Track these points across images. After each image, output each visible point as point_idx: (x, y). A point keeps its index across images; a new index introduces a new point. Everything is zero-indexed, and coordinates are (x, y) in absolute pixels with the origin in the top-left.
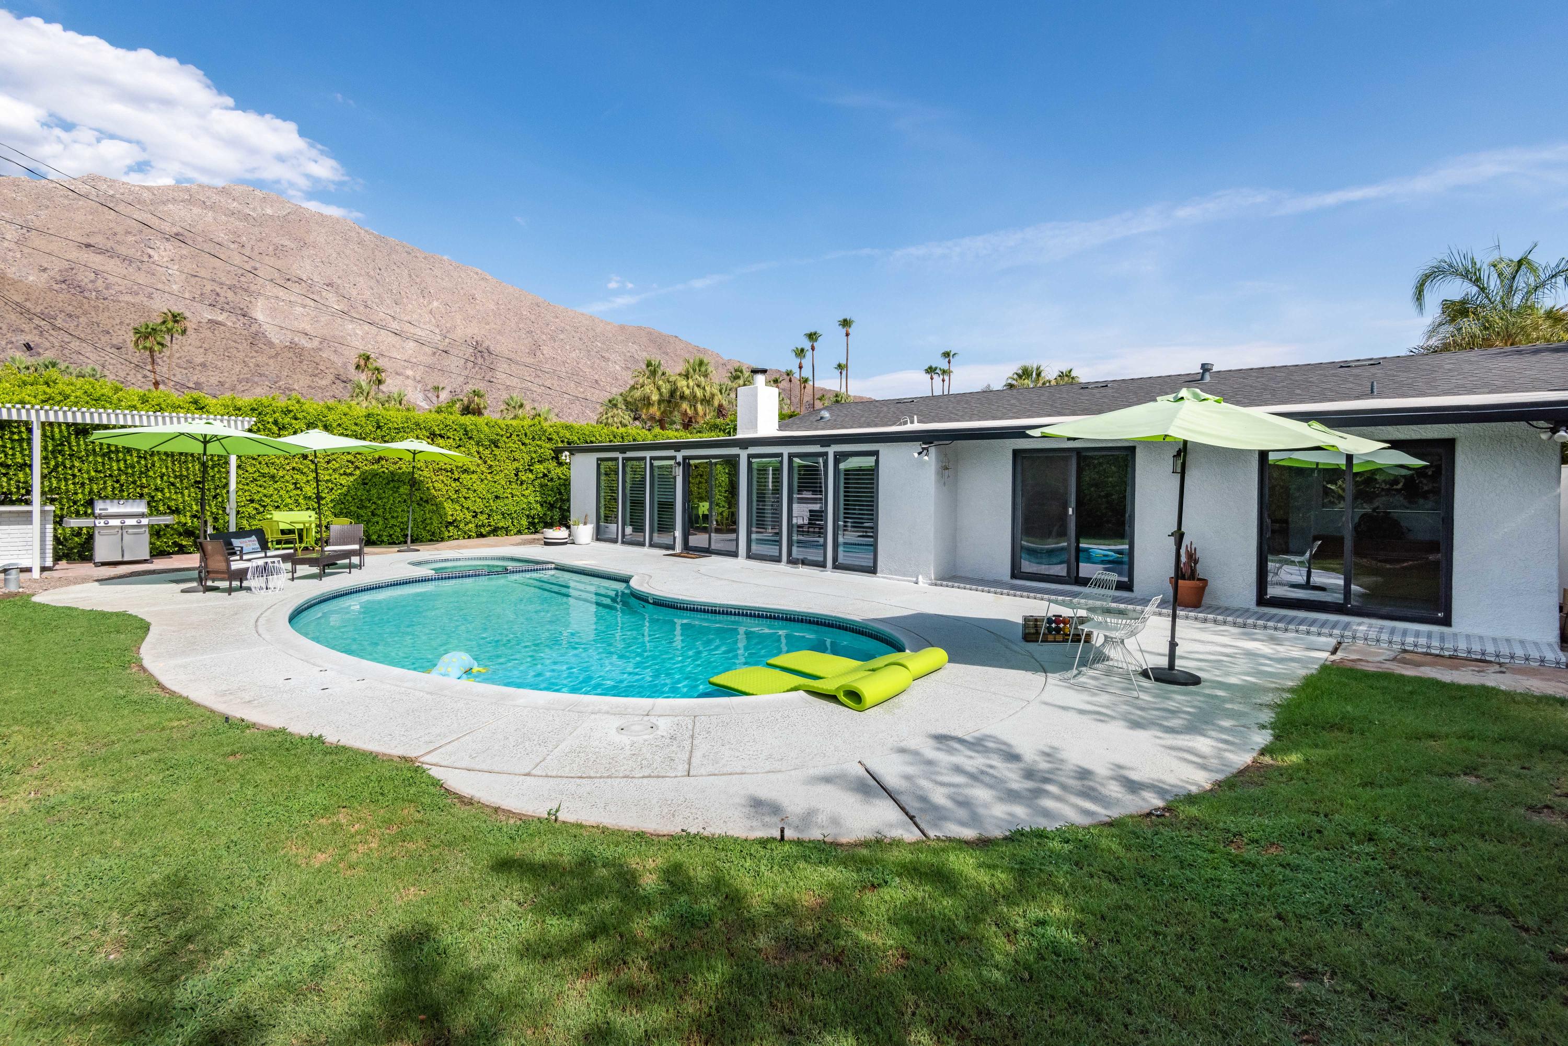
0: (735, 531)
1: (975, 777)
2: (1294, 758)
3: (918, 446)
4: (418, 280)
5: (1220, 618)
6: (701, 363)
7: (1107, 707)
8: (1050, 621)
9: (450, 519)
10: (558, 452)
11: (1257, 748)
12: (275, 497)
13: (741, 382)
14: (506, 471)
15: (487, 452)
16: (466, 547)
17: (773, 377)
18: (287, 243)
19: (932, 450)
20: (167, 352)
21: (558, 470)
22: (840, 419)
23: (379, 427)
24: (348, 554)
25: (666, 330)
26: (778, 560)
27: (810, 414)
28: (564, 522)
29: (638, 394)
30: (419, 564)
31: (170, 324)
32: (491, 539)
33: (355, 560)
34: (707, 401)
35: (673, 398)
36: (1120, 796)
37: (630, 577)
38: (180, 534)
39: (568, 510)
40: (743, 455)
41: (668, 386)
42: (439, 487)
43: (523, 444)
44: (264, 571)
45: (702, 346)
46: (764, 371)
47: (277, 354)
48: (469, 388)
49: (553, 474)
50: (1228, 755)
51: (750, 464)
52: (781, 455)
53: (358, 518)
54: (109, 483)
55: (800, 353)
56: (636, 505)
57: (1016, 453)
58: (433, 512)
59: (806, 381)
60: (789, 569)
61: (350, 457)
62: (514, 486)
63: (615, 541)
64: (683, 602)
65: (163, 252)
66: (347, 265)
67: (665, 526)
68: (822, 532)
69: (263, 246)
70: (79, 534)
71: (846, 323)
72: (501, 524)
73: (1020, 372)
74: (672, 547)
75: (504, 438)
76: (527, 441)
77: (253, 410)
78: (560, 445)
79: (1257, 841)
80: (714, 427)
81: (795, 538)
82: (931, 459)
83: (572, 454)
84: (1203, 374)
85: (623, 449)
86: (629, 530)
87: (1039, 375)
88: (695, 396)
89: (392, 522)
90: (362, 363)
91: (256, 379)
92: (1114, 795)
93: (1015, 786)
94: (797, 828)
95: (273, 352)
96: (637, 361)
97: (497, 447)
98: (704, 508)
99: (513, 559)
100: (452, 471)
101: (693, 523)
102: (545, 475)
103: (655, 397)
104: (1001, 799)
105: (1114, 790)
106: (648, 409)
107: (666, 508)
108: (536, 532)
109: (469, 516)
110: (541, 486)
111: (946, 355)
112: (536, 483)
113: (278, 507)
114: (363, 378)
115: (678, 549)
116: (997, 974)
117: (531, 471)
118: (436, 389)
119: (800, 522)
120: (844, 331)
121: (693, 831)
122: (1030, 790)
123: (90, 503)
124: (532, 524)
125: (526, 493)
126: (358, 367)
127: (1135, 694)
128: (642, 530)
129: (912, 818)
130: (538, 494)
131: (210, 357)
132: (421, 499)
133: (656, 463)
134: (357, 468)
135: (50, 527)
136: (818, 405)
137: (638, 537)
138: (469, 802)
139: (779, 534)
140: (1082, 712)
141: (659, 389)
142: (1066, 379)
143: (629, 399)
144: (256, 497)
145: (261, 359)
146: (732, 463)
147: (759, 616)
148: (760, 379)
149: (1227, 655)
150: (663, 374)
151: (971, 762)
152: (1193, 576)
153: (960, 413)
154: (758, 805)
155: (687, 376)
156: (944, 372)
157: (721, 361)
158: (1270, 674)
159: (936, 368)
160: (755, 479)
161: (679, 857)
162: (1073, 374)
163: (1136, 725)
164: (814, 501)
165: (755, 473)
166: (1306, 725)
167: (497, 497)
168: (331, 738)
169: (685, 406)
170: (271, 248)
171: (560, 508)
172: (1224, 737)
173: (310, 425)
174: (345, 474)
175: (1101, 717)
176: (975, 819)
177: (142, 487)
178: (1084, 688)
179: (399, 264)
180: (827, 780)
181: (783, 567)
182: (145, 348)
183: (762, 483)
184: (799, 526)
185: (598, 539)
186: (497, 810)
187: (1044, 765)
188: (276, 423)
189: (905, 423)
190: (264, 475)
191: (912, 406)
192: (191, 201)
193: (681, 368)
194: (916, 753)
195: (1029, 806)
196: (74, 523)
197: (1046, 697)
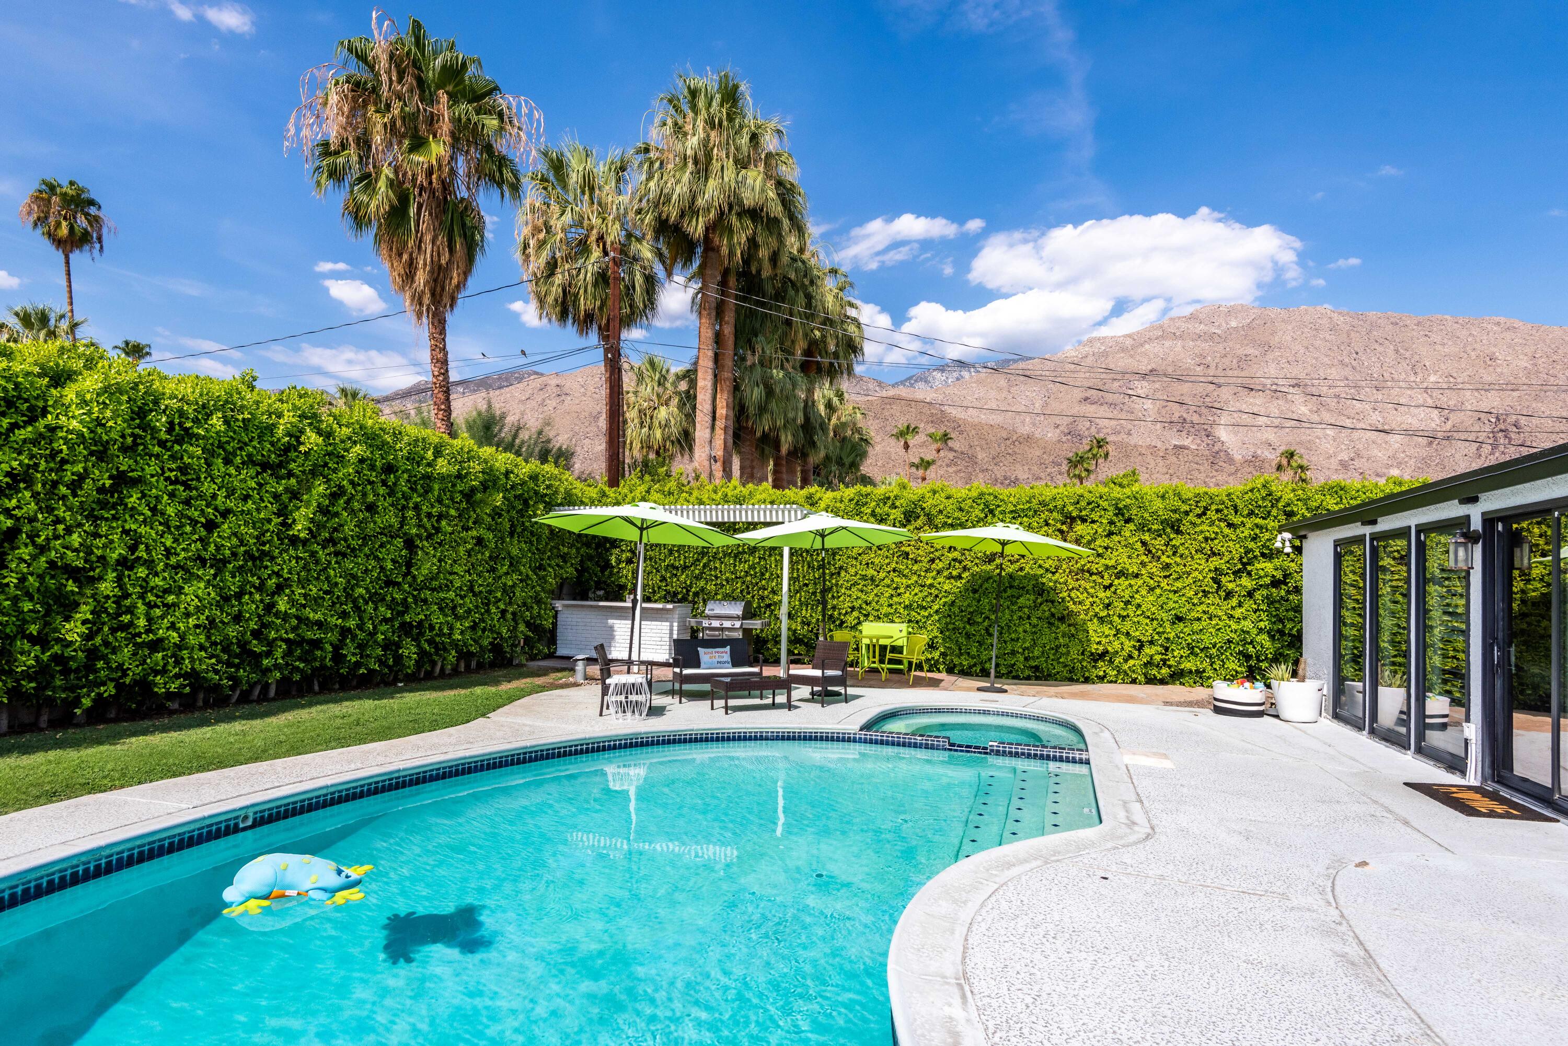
4: (1408, 355)
9: (1098, 650)
12: (875, 605)
14: (1196, 574)
15: (1160, 541)
18: (1250, 351)
31: (1096, 450)
42: (1079, 597)
43: (1230, 525)
47: (1237, 471)
58: (1070, 636)
61: (956, 554)
62: (1213, 600)
63: (1359, 725)
65: (1140, 390)
66: (1316, 359)
69: (1226, 361)
72: (1187, 665)
74: (1462, 767)
75: (1191, 517)
76: (1237, 520)
85: (1368, 514)
90: (1285, 462)
97: (1178, 532)
109: (1129, 647)
110: (1270, 601)
113: (877, 617)
115: (1474, 775)
125: (1238, 613)
126: (1279, 467)
130: (1264, 616)
132: (1053, 615)
134: (965, 569)
145: (1221, 477)
167: (1180, 619)
170: (1235, 361)
174: (950, 577)
179: (1381, 341)
185: (1332, 715)
192: (1164, 336)
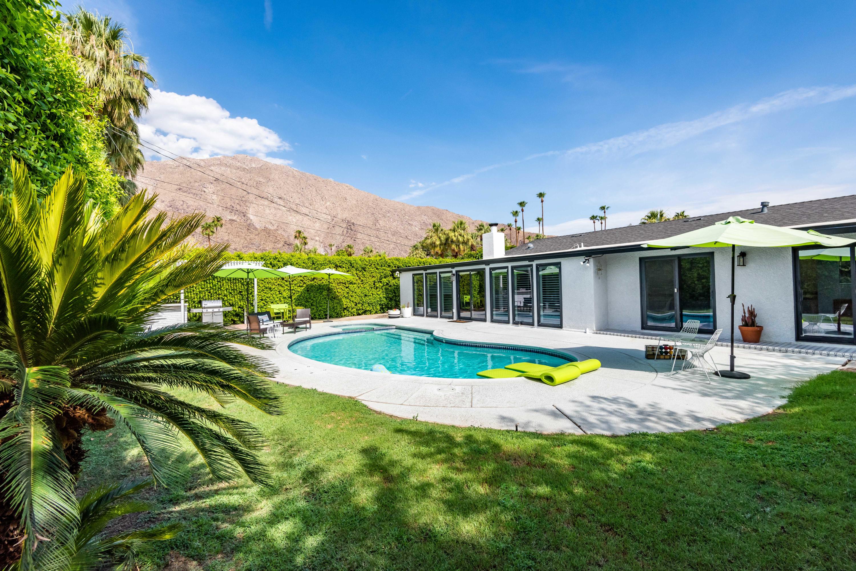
0: (485, 310)
1: (611, 413)
2: (797, 410)
3: (583, 258)
4: (320, 193)
5: (770, 348)
6: (461, 223)
7: (690, 388)
8: (661, 348)
9: (345, 307)
10: (393, 272)
11: (776, 406)
12: (271, 298)
13: (483, 231)
14: (369, 283)
15: (361, 273)
16: (353, 320)
17: (501, 228)
18: (261, 180)
19: (591, 260)
20: (214, 235)
21: (394, 281)
22: (539, 248)
23: (313, 264)
24: (305, 322)
25: (441, 207)
26: (508, 322)
27: (522, 246)
28: (397, 306)
29: (429, 241)
30: (334, 327)
31: (216, 222)
32: (363, 316)
33: (308, 325)
34: (465, 243)
35: (447, 243)
36: (690, 423)
37: (433, 331)
38: (234, 316)
39: (399, 301)
40: (487, 268)
41: (445, 236)
42: (340, 291)
43: (377, 269)
44: (272, 329)
45: (460, 214)
46: (496, 225)
47: (259, 233)
48: (345, 244)
49: (391, 283)
50: (757, 409)
51: (491, 273)
52: (507, 267)
53: (306, 307)
54: (207, 293)
55: (516, 214)
56: (433, 297)
57: (641, 259)
58: (337, 303)
59: (519, 229)
60: (514, 327)
61: (302, 278)
62: (373, 290)
63: (422, 315)
64: (460, 342)
65: (210, 189)
66: (288, 188)
67: (447, 308)
68: (531, 310)
69: (251, 182)
70: (195, 316)
71: (541, 195)
72: (368, 309)
73: (650, 215)
74: (452, 318)
75: (368, 266)
76: (379, 267)
77: (262, 258)
78: (394, 268)
79: (762, 440)
80: (470, 256)
81: (516, 313)
82: (591, 265)
83: (400, 273)
84: (762, 209)
85: (425, 269)
86: (429, 310)
87: (661, 216)
88: (459, 241)
89: (320, 308)
90: (298, 235)
91: (250, 246)
92: (687, 422)
93: (633, 417)
94: (523, 428)
95: (257, 233)
96: (427, 225)
97: (365, 271)
98: (467, 298)
99: (375, 325)
100: (345, 284)
101: (462, 306)
102: (387, 284)
103: (438, 243)
104: (625, 422)
105: (687, 420)
106: (434, 249)
107: (448, 298)
108: (384, 312)
109: (353, 305)
110: (386, 289)
111: (603, 208)
112: (383, 288)
113: (272, 302)
114: (298, 242)
115: (455, 318)
116: (615, 475)
117: (381, 282)
118: (331, 245)
119: (519, 305)
120: (540, 200)
121: (476, 426)
122: (641, 419)
123: (200, 302)
124: (382, 308)
125: (379, 293)
126: (296, 237)
127: (708, 382)
128: (437, 311)
129: (579, 427)
130: (384, 293)
131: (231, 236)
132: (332, 297)
133: (443, 275)
134: (304, 283)
135: (186, 312)
136: (527, 241)
137: (435, 313)
138: (380, 413)
139: (508, 311)
140: (674, 389)
141: (440, 238)
142: (681, 217)
143: (424, 244)
144: (264, 298)
145: (252, 236)
146: (481, 273)
147: (499, 348)
148: (494, 229)
149: (772, 366)
150: (442, 230)
151: (611, 407)
152: (753, 324)
153: (609, 240)
154: (503, 418)
155: (454, 230)
156: (602, 218)
157: (471, 222)
158: (797, 375)
159: (597, 217)
160: (494, 283)
161: (471, 433)
162: (685, 214)
163: (705, 395)
164: (526, 293)
165: (494, 279)
166: (809, 396)
167: (366, 295)
168: (320, 390)
169: (454, 246)
171: (395, 300)
172: (757, 401)
173: (285, 264)
174: (300, 286)
175: (685, 391)
176: (610, 428)
177: (219, 295)
178: (678, 379)
179: (311, 185)
180: (536, 411)
181: (510, 326)
182: (206, 234)
183: (497, 284)
184: (518, 307)
185: (414, 315)
186: (391, 416)
187: (649, 409)
188: (271, 264)
189: (576, 247)
190: (266, 288)
191: (580, 238)
192: (221, 164)
193: (451, 226)
194: (581, 403)
195: (639, 425)
196: (194, 311)
197: (655, 382)
